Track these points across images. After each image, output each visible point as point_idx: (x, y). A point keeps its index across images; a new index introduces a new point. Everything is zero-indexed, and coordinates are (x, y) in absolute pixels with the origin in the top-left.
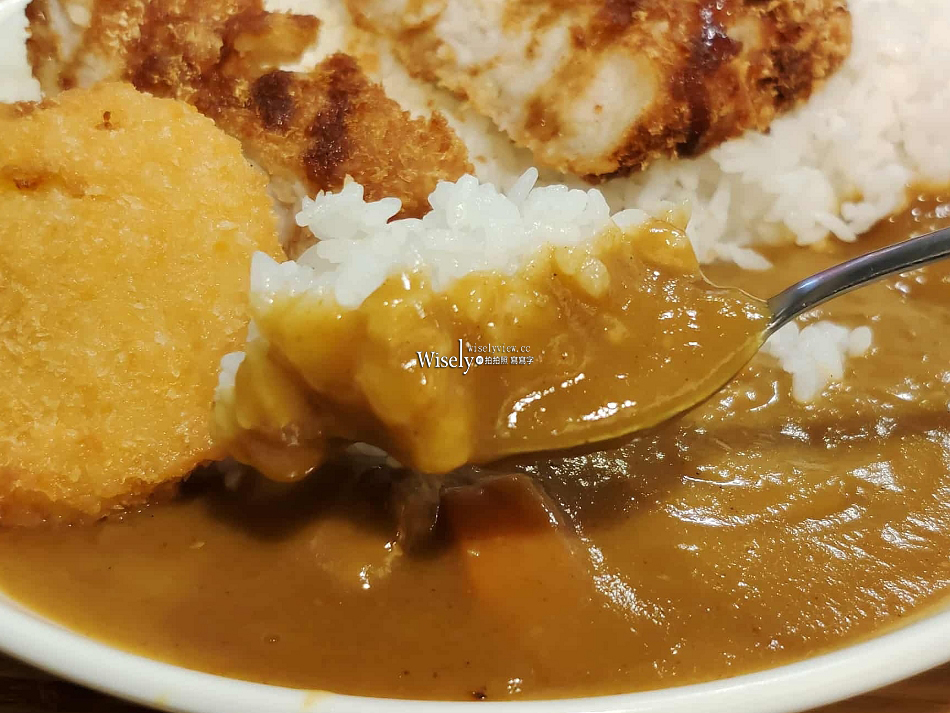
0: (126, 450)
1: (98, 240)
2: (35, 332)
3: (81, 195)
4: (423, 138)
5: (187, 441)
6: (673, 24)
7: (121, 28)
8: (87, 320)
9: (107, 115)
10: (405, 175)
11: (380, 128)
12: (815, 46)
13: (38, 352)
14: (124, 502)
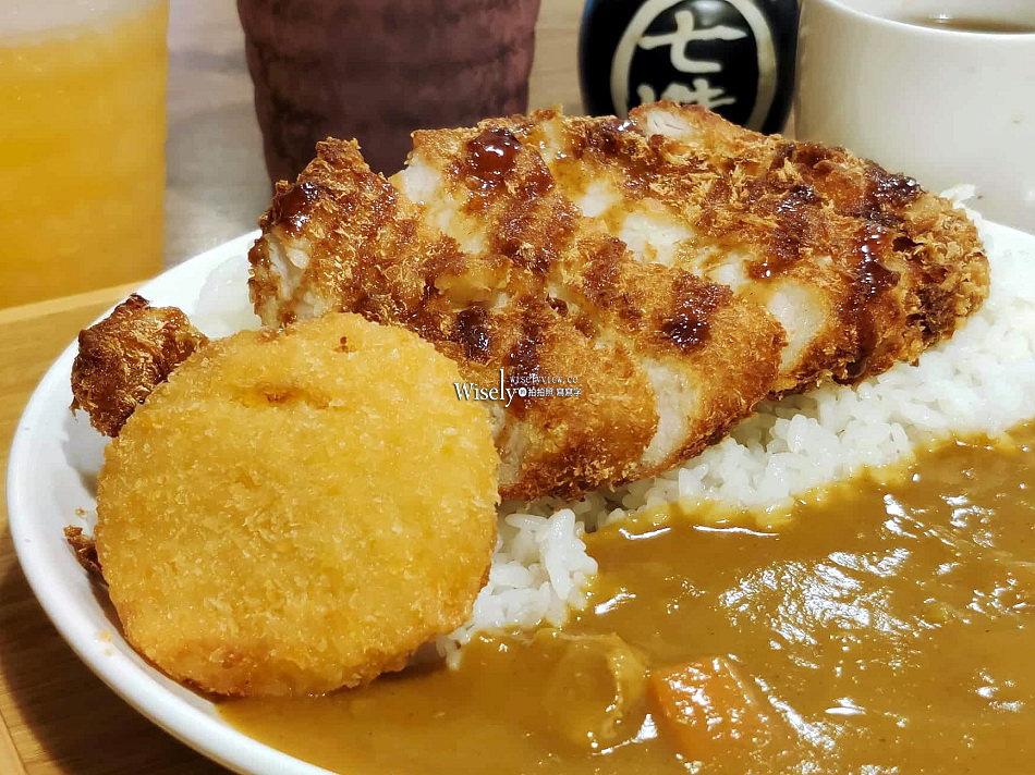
0: (368, 624)
1: (342, 444)
2: (288, 522)
3: (325, 407)
4: (608, 366)
5: (421, 615)
6: (835, 258)
7: (337, 270)
8: (333, 512)
9: (343, 340)
10: (593, 399)
11: (568, 356)
12: (958, 286)
13: (290, 540)
14: (362, 672)
